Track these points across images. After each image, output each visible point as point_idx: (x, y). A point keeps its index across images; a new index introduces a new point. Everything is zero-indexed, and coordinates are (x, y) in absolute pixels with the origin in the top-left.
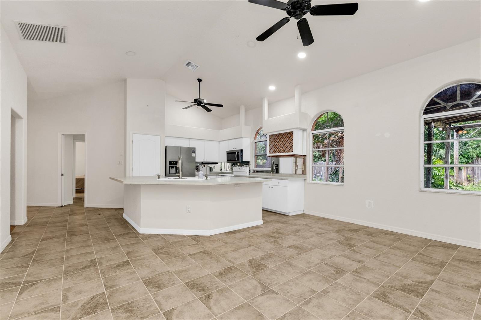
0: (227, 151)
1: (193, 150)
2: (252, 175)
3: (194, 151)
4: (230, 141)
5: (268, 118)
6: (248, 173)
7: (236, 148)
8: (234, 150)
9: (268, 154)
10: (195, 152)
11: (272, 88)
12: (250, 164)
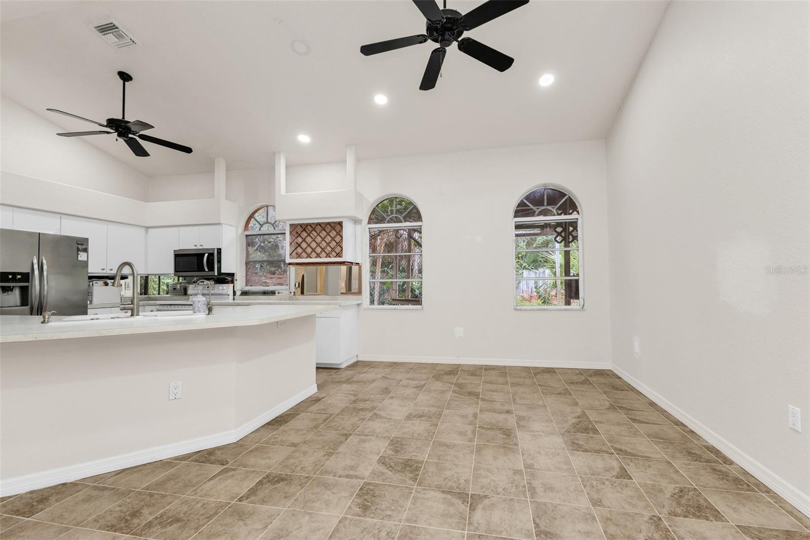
0: (174, 251)
1: (81, 245)
2: (240, 300)
3: (84, 247)
4: (181, 229)
5: (286, 193)
6: (232, 296)
7: (201, 246)
8: (195, 248)
9: (288, 260)
10: (86, 250)
11: (304, 139)
12: (235, 279)
